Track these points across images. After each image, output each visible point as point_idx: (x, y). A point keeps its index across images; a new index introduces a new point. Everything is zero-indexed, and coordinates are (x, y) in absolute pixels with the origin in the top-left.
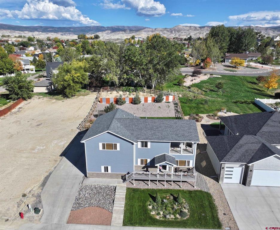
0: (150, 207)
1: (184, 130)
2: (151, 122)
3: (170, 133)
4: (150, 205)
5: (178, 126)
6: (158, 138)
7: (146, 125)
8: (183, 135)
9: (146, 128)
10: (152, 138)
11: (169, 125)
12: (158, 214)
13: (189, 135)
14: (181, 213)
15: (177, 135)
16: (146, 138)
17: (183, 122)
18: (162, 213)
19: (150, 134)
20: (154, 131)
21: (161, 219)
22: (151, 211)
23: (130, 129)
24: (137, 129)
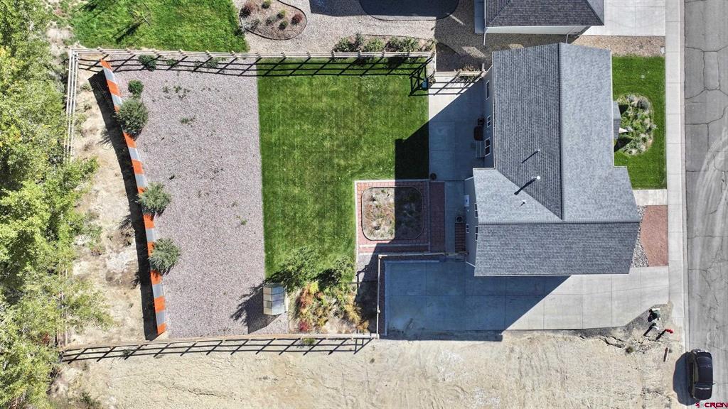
0: (634, 151)
1: (588, 73)
2: (570, 139)
3: (594, 102)
4: (630, 152)
5: (578, 84)
6: (607, 127)
7: (578, 149)
8: (599, 79)
9: (586, 150)
10: (607, 139)
11: (576, 102)
12: (644, 140)
13: (599, 67)
14: (641, 107)
15: (598, 90)
16: (608, 150)
17: (569, 71)
18: (643, 136)
19: (600, 143)
20: (591, 135)
21: (652, 136)
22: (640, 151)
23: (590, 184)
24: (588, 168)
